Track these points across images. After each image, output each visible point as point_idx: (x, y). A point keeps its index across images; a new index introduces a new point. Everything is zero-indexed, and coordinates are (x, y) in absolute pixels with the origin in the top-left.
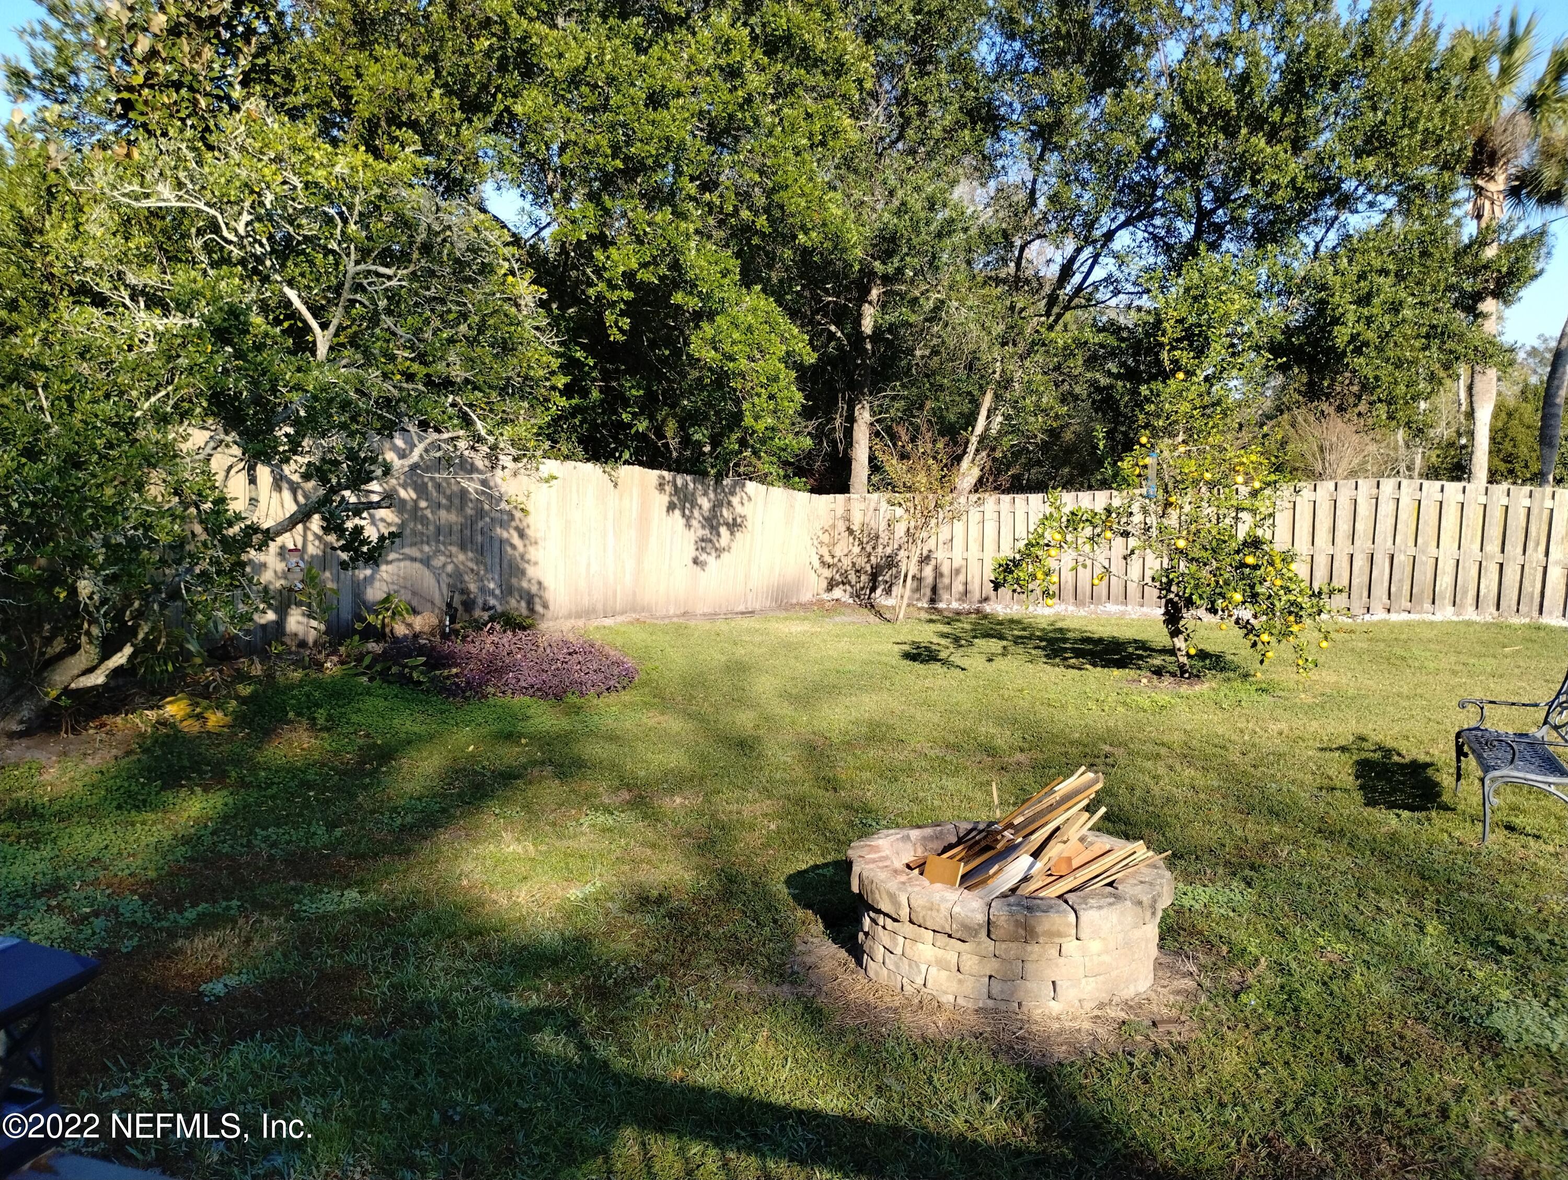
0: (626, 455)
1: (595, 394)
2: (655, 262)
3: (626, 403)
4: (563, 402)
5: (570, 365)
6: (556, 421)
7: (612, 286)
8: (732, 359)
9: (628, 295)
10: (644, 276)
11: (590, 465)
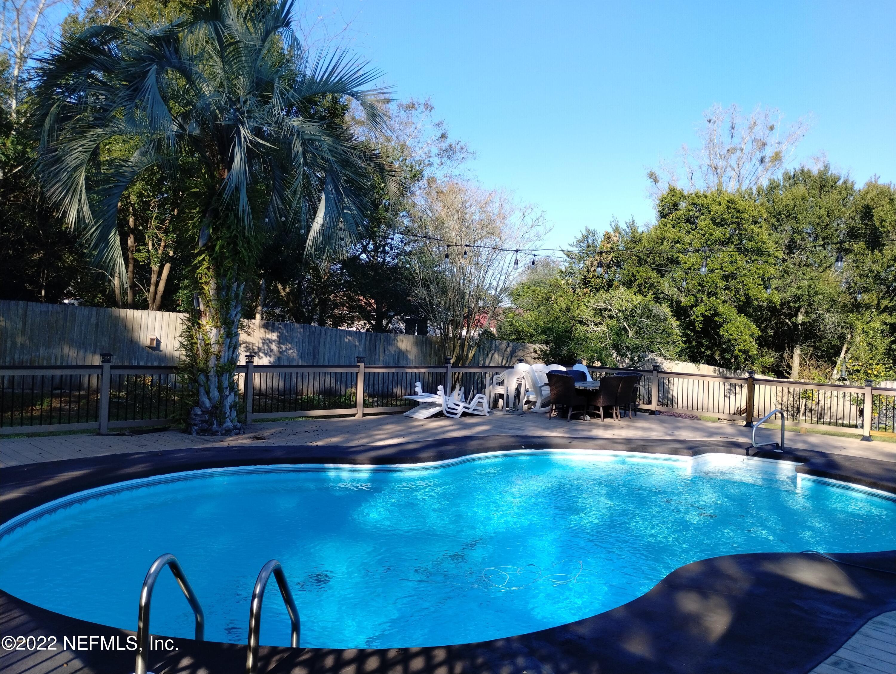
0: (703, 361)
1: (694, 343)
2: (710, 310)
3: (703, 345)
4: (683, 345)
5: (685, 335)
6: (681, 351)
7: (697, 317)
8: (732, 335)
9: (702, 319)
10: (707, 314)
11: (691, 364)
